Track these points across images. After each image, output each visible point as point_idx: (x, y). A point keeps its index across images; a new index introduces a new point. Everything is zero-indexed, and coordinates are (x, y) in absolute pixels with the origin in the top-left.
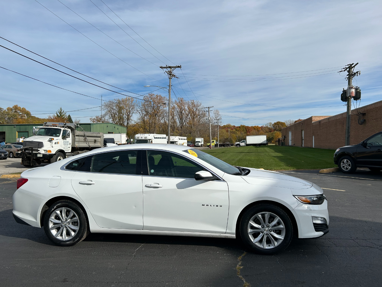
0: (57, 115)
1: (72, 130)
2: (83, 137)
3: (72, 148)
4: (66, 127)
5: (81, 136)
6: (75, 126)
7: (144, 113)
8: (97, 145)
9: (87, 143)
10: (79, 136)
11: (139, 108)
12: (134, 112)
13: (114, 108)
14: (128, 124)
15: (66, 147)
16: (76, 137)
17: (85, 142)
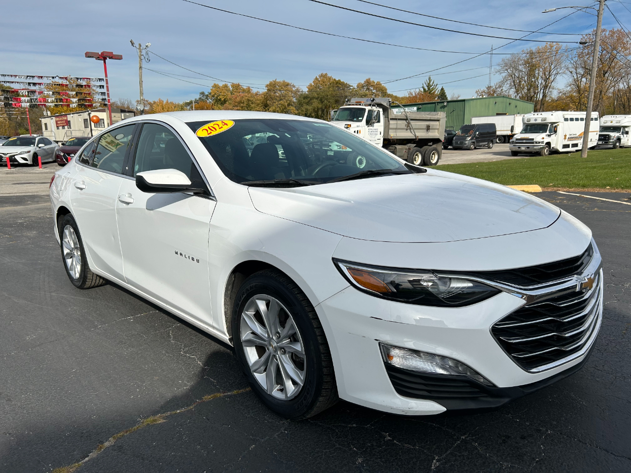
0: (424, 89)
1: (385, 110)
2: (404, 122)
3: (384, 140)
4: (373, 105)
5: (399, 119)
6: (390, 102)
7: (581, 71)
8: (433, 135)
9: (412, 131)
10: (395, 119)
11: (572, 62)
12: (560, 72)
13: (520, 67)
14: (544, 96)
15: (374, 139)
16: (391, 122)
17: (409, 130)
